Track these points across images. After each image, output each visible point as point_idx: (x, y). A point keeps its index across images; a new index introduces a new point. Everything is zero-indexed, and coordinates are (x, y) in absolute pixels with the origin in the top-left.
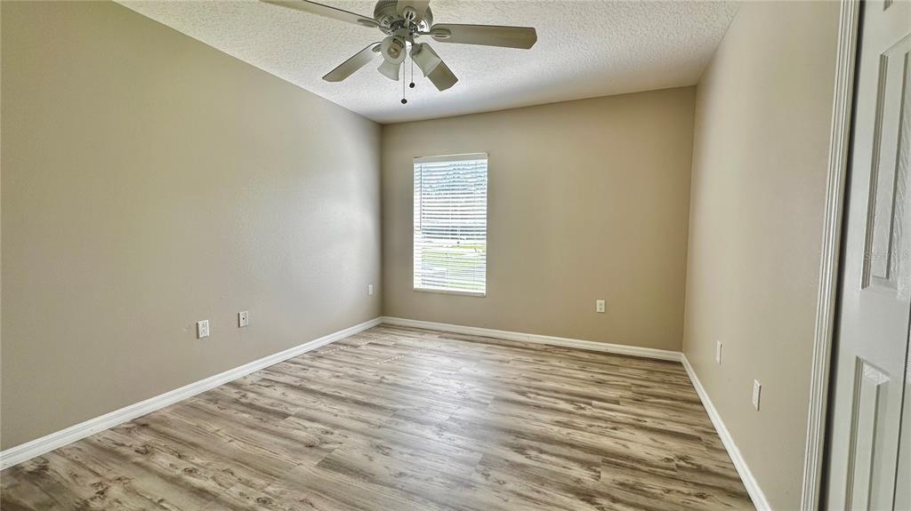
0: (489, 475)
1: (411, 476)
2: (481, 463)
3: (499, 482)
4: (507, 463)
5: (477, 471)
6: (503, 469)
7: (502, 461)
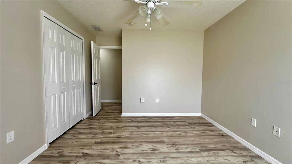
0: (116, 152)
1: (138, 145)
2: (119, 155)
3: (112, 151)
4: (110, 158)
5: (120, 152)
6: (111, 155)
7: (112, 158)
